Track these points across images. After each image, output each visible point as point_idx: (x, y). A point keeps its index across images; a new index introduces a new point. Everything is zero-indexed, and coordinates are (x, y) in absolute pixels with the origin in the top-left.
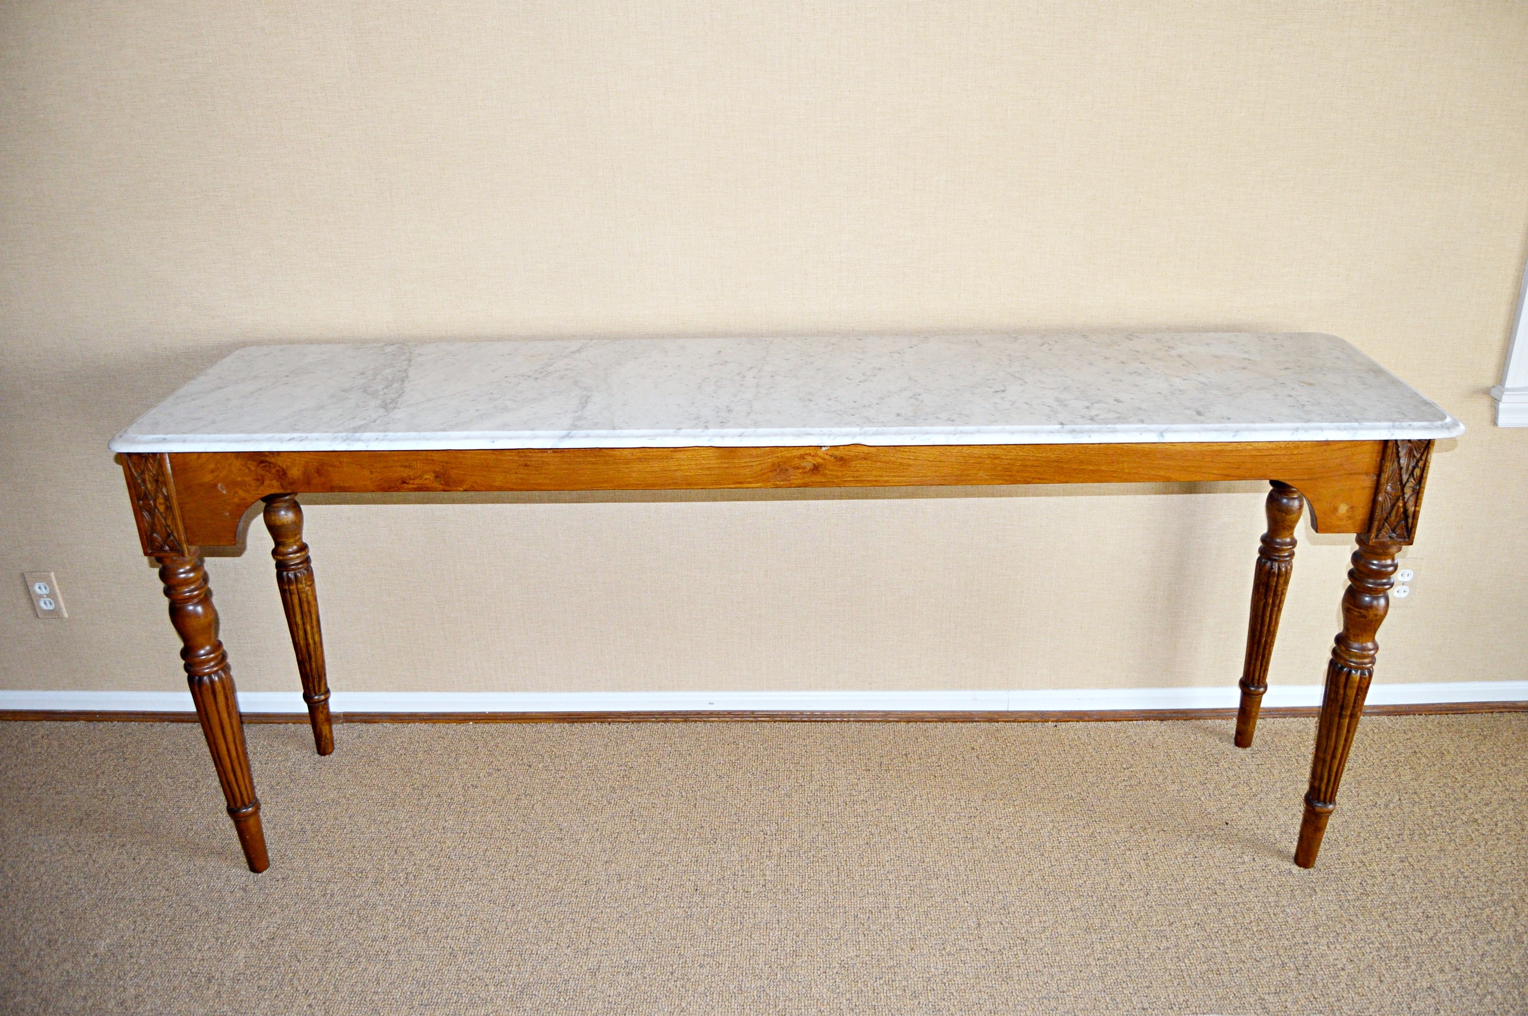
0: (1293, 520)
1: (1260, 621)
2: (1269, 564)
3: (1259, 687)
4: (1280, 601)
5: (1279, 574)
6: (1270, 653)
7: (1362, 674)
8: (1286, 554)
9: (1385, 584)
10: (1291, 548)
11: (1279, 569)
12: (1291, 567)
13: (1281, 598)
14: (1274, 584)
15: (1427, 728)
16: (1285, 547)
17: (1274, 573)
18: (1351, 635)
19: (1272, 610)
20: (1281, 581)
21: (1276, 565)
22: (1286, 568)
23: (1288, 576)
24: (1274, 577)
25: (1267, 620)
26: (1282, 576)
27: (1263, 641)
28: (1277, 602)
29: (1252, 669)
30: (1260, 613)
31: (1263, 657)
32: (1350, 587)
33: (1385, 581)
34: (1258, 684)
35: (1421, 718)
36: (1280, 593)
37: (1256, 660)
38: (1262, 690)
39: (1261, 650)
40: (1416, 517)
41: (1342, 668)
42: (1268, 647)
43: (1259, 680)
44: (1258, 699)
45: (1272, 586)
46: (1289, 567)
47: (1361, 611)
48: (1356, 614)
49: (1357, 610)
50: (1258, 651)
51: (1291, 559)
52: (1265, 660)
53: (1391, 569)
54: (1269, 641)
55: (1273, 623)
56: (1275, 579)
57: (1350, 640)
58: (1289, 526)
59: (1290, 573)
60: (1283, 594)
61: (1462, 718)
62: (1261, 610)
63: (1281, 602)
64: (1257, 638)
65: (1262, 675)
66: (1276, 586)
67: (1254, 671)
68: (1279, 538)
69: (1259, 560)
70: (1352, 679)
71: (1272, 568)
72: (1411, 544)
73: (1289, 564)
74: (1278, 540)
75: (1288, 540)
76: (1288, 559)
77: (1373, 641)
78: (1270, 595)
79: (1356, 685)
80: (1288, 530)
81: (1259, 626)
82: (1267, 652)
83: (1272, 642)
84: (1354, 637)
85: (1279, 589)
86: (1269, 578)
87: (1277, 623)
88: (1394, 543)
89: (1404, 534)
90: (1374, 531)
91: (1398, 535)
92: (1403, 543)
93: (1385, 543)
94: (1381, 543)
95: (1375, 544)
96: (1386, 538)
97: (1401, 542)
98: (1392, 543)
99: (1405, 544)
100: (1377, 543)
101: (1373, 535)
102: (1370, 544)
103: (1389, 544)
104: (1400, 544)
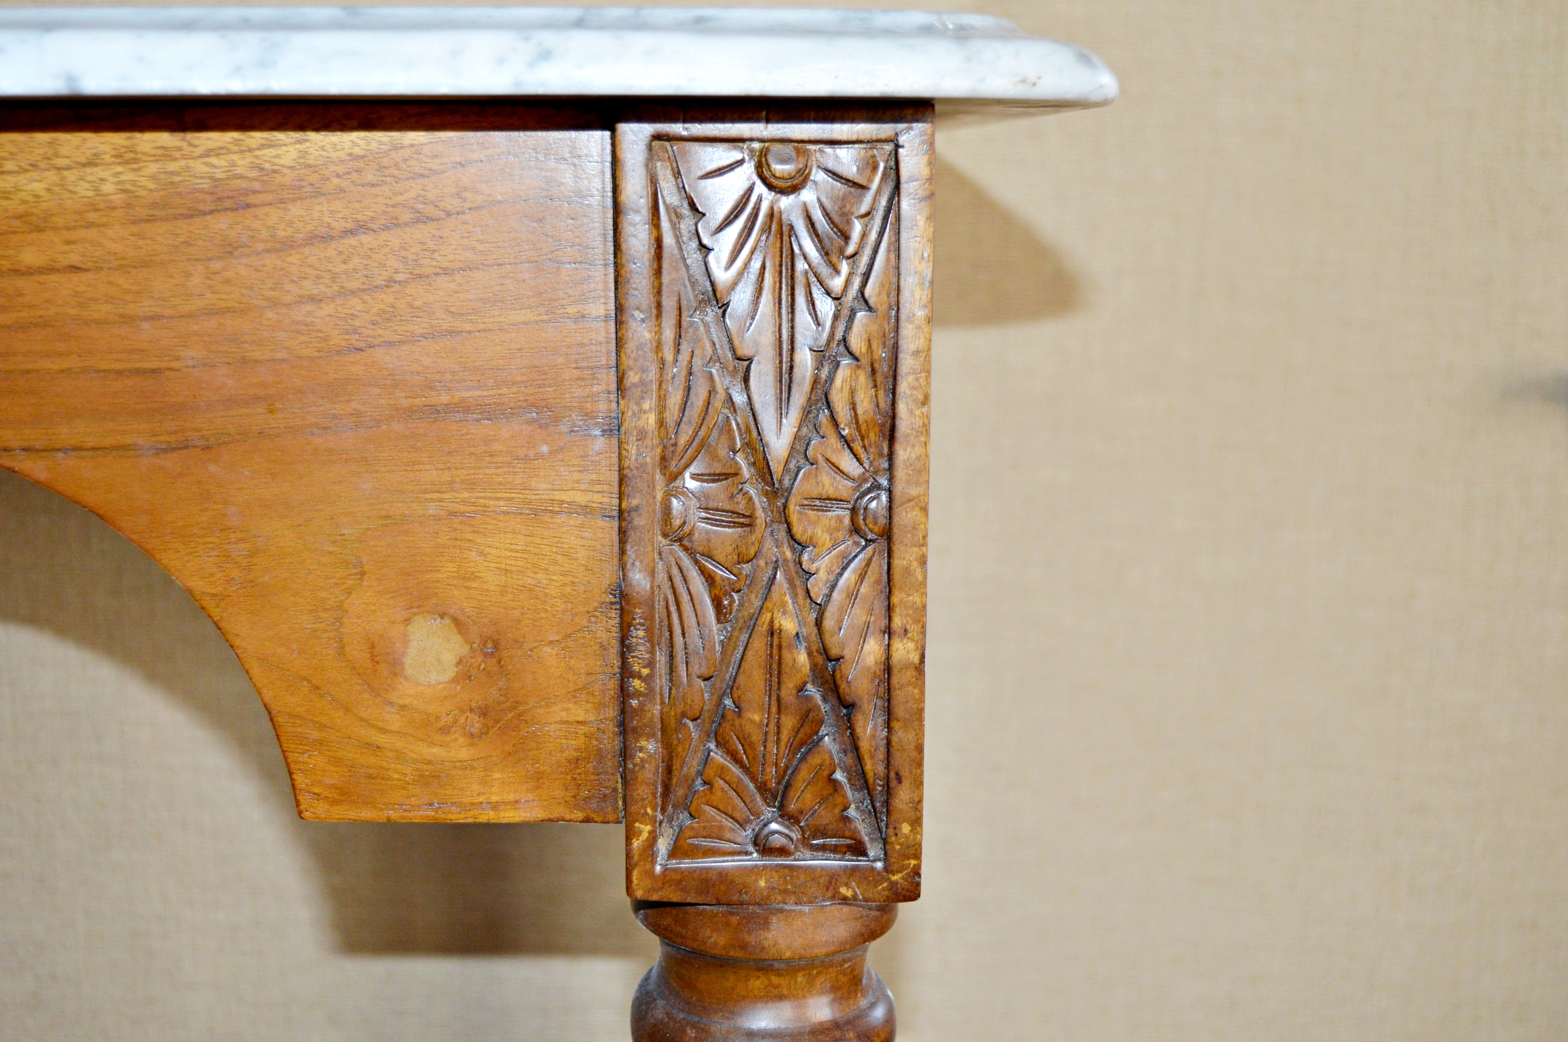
40: (900, 711)
72: (905, 895)
88: (789, 887)
89: (845, 824)
90: (646, 811)
91: (808, 833)
92: (847, 885)
93: (732, 882)
94: (707, 881)
95: (672, 888)
96: (739, 853)
97: (834, 881)
98: (781, 887)
99: (858, 892)
100: (680, 881)
101: (640, 832)
102: (638, 889)
103: (755, 890)
104: (829, 894)
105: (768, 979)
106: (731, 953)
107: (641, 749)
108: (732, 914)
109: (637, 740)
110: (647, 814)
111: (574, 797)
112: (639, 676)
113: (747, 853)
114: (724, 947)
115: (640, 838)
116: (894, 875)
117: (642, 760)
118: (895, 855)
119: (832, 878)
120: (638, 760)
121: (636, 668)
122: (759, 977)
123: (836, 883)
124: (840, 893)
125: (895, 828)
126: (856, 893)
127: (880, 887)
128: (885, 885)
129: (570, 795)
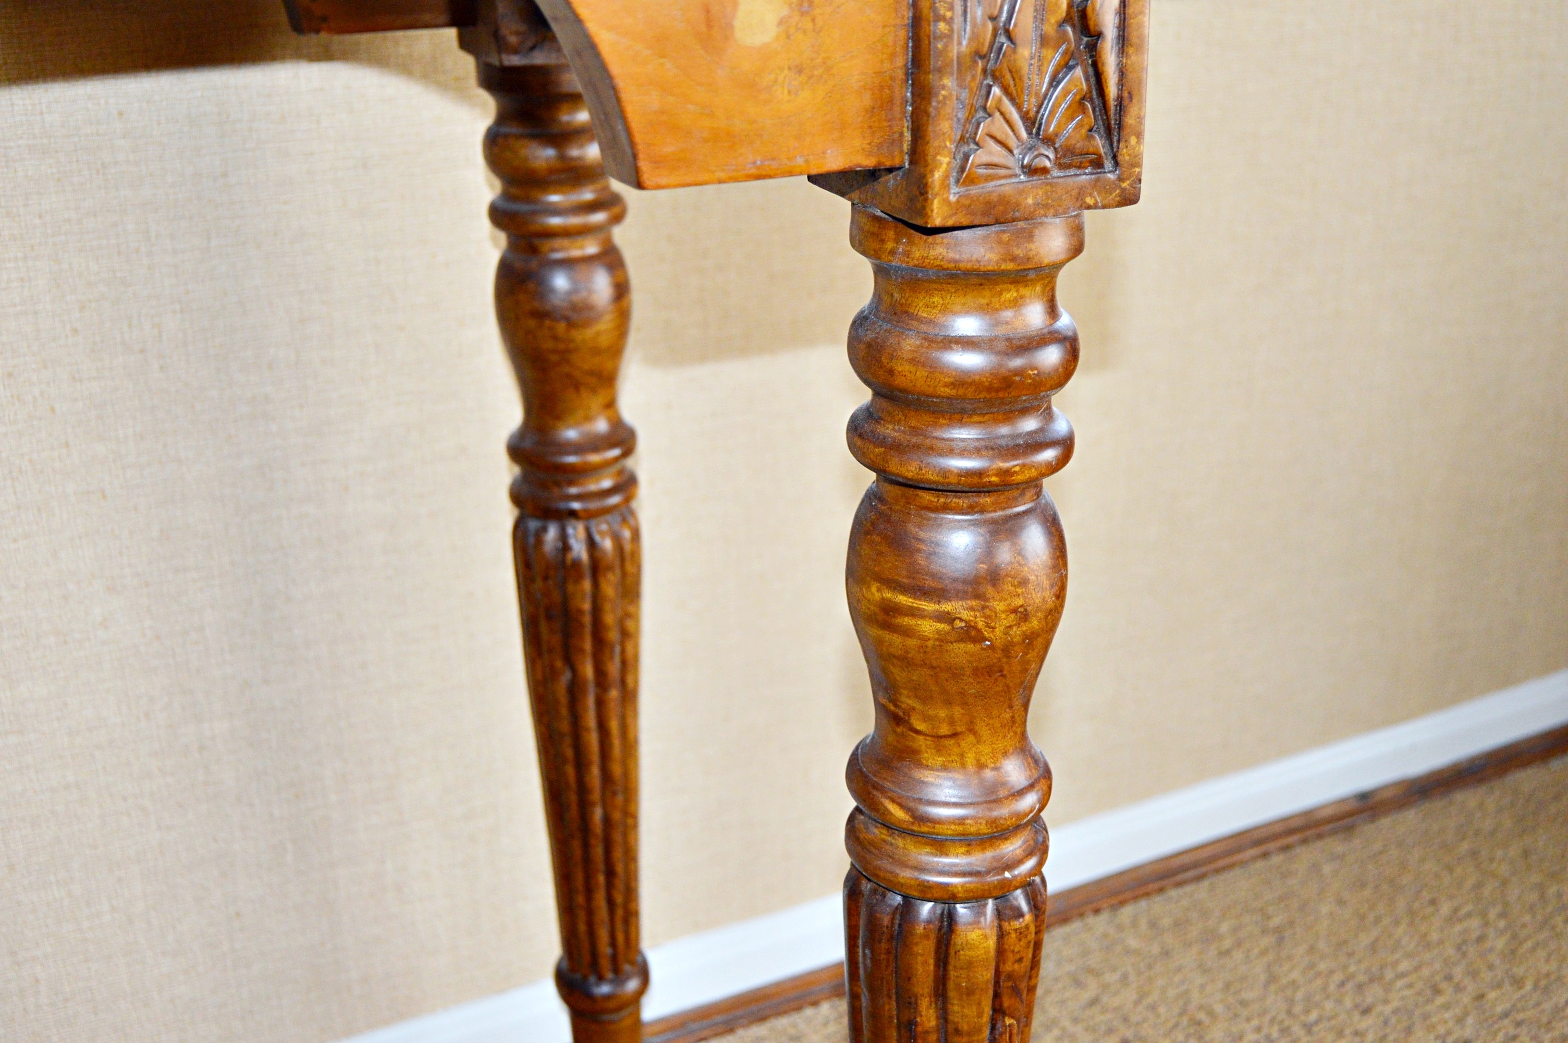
0: (605, 341)
1: (569, 753)
2: (552, 533)
3: (619, 976)
4: (624, 663)
5: (597, 567)
6: (631, 856)
7: (1005, 913)
8: (607, 483)
9: (1035, 444)
10: (616, 459)
11: (592, 544)
12: (636, 535)
13: (623, 652)
14: (587, 606)
15: (1128, 951)
16: (594, 458)
17: (576, 564)
18: (921, 742)
19: (601, 704)
20: (609, 588)
21: (577, 535)
22: (617, 539)
23: (629, 568)
24: (579, 577)
25: (593, 739)
26: (610, 568)
27: (598, 814)
28: (613, 668)
29: (582, 927)
30: (565, 726)
31: (610, 874)
32: (872, 499)
33: (1030, 424)
34: (616, 970)
35: (1100, 923)
36: (613, 635)
37: (589, 892)
38: (632, 985)
39: (598, 851)
40: (1133, 38)
41: (907, 909)
42: (617, 837)
43: (614, 959)
44: (628, 1022)
45: (580, 612)
46: (627, 534)
47: (947, 607)
48: (928, 627)
49: (929, 607)
50: (587, 860)
51: (628, 499)
52: (619, 884)
53: (1051, 356)
54: (617, 815)
55: (616, 742)
56: (587, 585)
57: (920, 765)
58: (591, 373)
59: (636, 556)
60: (628, 635)
61: (1201, 891)
62: (564, 711)
63: (629, 665)
64: (574, 812)
65: (620, 938)
66: (597, 610)
67: (591, 925)
68: (569, 427)
69: (519, 532)
70: (965, 955)
71: (565, 547)
72: (1130, 199)
73: (624, 520)
74: (571, 434)
75: (601, 426)
76: (615, 500)
77: (1024, 748)
78: (582, 650)
79: (986, 975)
80: (594, 391)
81: (570, 770)
82: (618, 854)
83: (630, 817)
84: (939, 750)
85: (609, 619)
86: (563, 586)
87: (630, 747)
88: (1050, 202)
89: (1090, 142)
90: (945, 144)
91: (1061, 153)
92: (1091, 195)
93: (1008, 202)
94: (989, 202)
95: (963, 213)
96: (1011, 176)
97: (1082, 192)
98: (1044, 202)
99: (1099, 200)
100: (970, 206)
101: (941, 164)
102: (938, 217)
103: (1025, 208)
104: (1078, 204)
105: (1017, 291)
106: (1003, 267)
107: (944, 87)
108: (1004, 232)
109: (941, 79)
110: (946, 146)
111: (869, 144)
112: (943, 18)
113: (1016, 176)
114: (997, 262)
115: (941, 170)
116: (1124, 182)
117: (944, 97)
118: (1125, 165)
119: (1081, 189)
120: (941, 98)
121: (942, 12)
122: (1011, 290)
123: (1083, 194)
124: (1085, 202)
125: (1126, 141)
126: (1097, 202)
127: (1114, 194)
128: (1118, 191)
129: (867, 142)
